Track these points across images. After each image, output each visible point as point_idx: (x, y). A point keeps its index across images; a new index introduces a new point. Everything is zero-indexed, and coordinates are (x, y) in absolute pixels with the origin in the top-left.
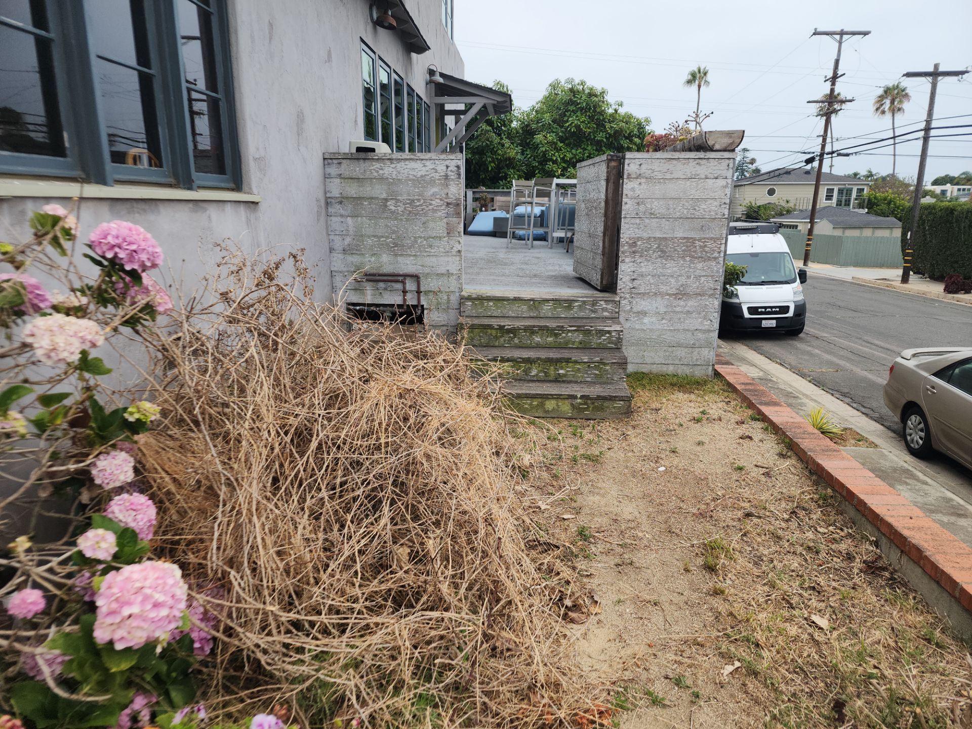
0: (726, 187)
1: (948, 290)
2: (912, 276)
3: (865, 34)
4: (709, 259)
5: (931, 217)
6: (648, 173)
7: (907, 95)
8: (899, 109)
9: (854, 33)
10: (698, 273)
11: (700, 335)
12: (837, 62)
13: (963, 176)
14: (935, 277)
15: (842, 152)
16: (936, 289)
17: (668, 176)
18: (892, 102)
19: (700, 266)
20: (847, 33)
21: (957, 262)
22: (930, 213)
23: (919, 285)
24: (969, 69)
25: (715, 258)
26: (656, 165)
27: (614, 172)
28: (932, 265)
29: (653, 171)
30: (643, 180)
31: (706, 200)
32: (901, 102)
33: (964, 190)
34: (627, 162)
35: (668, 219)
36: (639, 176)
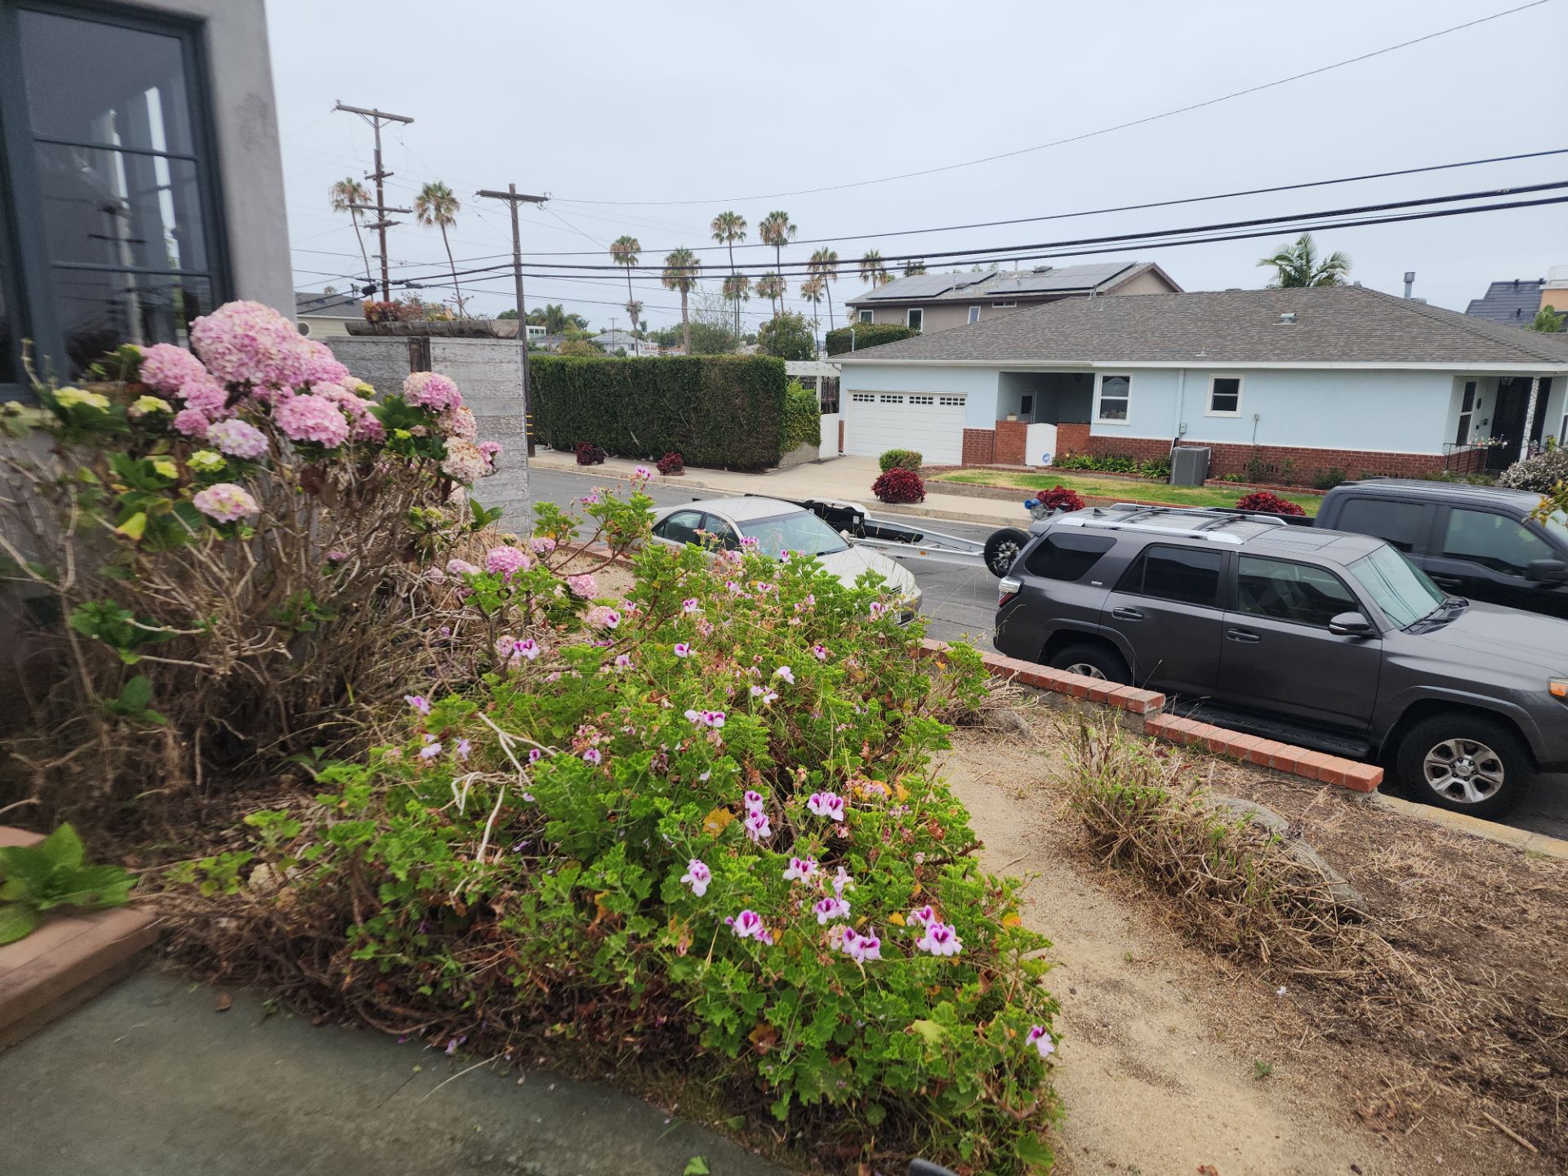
0: (517, 370)
1: (583, 461)
2: (538, 448)
3: (407, 121)
4: (513, 435)
5: (542, 374)
6: (452, 357)
7: (453, 201)
8: (449, 220)
9: (393, 118)
10: (507, 447)
11: (516, 505)
12: (378, 154)
13: (536, 314)
14: (562, 447)
15: (412, 282)
16: (569, 461)
17: (469, 360)
18: (438, 209)
19: (507, 441)
20: (383, 116)
21: (579, 428)
22: (539, 369)
23: (546, 458)
24: (547, 196)
25: (519, 434)
26: (458, 350)
27: (416, 354)
28: (554, 432)
29: (456, 355)
30: (448, 364)
31: (503, 382)
32: (448, 210)
33: (537, 331)
34: (431, 346)
35: (475, 399)
36: (444, 360)
